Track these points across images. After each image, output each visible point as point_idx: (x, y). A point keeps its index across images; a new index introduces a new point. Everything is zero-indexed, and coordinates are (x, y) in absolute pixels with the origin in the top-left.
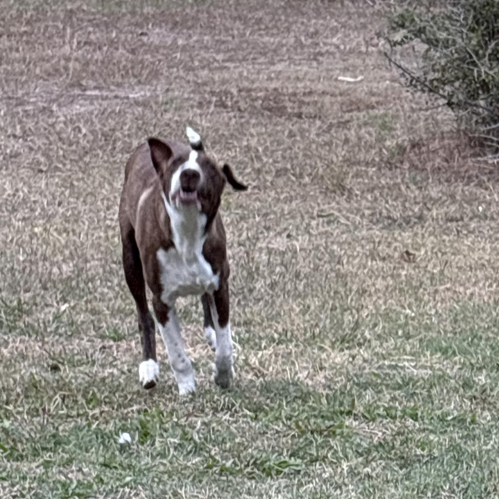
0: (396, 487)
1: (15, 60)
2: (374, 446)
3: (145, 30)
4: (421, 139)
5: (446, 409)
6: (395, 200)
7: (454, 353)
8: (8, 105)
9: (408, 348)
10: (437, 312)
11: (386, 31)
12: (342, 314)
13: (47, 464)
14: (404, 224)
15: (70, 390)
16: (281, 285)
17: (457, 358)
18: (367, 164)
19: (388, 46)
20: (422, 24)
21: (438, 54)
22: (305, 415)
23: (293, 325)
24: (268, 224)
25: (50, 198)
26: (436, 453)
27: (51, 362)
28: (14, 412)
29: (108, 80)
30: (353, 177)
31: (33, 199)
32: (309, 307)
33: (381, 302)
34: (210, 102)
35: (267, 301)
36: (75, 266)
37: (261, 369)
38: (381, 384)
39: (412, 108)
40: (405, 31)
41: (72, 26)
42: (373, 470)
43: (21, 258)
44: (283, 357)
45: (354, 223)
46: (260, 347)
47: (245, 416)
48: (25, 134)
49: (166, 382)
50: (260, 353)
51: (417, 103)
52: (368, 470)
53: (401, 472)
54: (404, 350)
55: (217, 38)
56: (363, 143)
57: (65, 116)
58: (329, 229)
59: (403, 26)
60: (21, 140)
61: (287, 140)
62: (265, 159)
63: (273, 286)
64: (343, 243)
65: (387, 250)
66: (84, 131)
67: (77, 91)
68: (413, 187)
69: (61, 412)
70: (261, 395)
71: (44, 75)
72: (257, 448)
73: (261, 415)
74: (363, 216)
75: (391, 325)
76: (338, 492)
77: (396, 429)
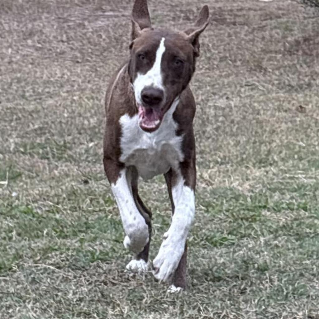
0: (294, 253)
2: (281, 227)
4: (310, 36)
6: (294, 74)
8: (59, 22)
9: (301, 166)
12: (260, 146)
13: (82, 241)
14: (299, 89)
15: (95, 195)
16: (222, 128)
18: (276, 52)
22: (237, 209)
23: (229, 153)
24: (215, 91)
25: (83, 78)
27: (84, 178)
28: (62, 209)
29: (119, 6)
30: (267, 61)
31: (73, 79)
32: (239, 142)
33: (284, 138)
34: (180, 17)
35: (213, 139)
36: (98, 119)
37: (211, 181)
38: (284, 189)
39: (304, 17)
42: (280, 242)
43: (66, 115)
44: (223, 173)
45: (267, 89)
46: (209, 167)
47: (201, 210)
48: (69, 40)
49: (152, 189)
50: (209, 171)
51: (307, 14)
52: (276, 242)
53: (297, 243)
54: (299, 167)
56: (273, 40)
57: (92, 28)
58: (252, 93)
60: (66, 44)
61: (226, 39)
62: (213, 51)
63: (217, 129)
64: (261, 102)
65: (288, 106)
66: (104, 37)
67: (100, 13)
68: (304, 66)
69: (90, 209)
70: (211, 197)
71: (80, 4)
72: (208, 229)
73: (210, 209)
74: (273, 85)
75: (291, 152)
76: (258, 256)
77: (293, 217)
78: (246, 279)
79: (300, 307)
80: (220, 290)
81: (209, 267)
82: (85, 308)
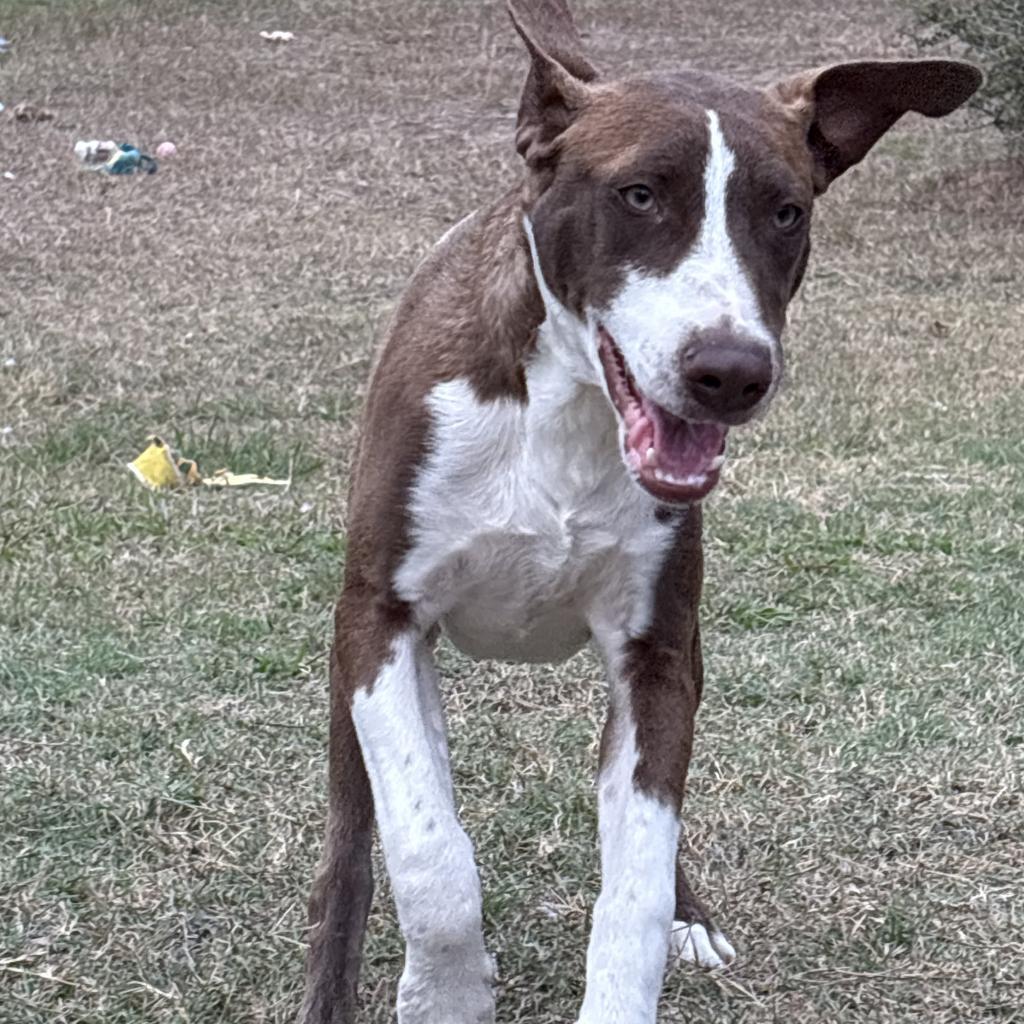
0: (922, 645)
1: (414, 73)
2: (892, 589)
3: (586, 31)
4: (958, 171)
5: (990, 537)
6: (922, 253)
7: (1002, 462)
8: (406, 133)
9: (938, 454)
10: (978, 405)
11: (911, 26)
12: (848, 409)
14: (934, 286)
17: (1005, 468)
18: (884, 205)
19: (914, 46)
20: (962, 17)
21: (982, 56)
22: (798, 545)
23: (780, 423)
26: (977, 598)
30: (864, 223)
32: (803, 399)
33: (901, 391)
37: (739, 483)
38: (901, 503)
39: (945, 128)
40: (938, 25)
41: (490, 28)
42: (891, 621)
44: (767, 467)
45: (865, 285)
47: (717, 547)
48: (427, 171)
50: (737, 462)
52: (883, 621)
53: (929, 624)
54: (933, 457)
55: (682, 39)
56: (878, 178)
57: (480, 147)
58: (830, 293)
59: (934, 19)
60: (421, 180)
64: (850, 312)
65: (909, 322)
66: (504, 166)
67: (495, 114)
68: (946, 236)
70: (738, 518)
71: (452, 93)
72: (732, 591)
73: (738, 546)
74: (877, 276)
75: (915, 422)
76: (843, 651)
77: (921, 565)
78: (817, 700)
79: (934, 765)
80: (758, 725)
81: (734, 673)
82: (460, 762)
